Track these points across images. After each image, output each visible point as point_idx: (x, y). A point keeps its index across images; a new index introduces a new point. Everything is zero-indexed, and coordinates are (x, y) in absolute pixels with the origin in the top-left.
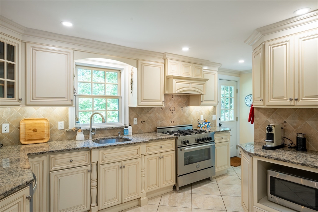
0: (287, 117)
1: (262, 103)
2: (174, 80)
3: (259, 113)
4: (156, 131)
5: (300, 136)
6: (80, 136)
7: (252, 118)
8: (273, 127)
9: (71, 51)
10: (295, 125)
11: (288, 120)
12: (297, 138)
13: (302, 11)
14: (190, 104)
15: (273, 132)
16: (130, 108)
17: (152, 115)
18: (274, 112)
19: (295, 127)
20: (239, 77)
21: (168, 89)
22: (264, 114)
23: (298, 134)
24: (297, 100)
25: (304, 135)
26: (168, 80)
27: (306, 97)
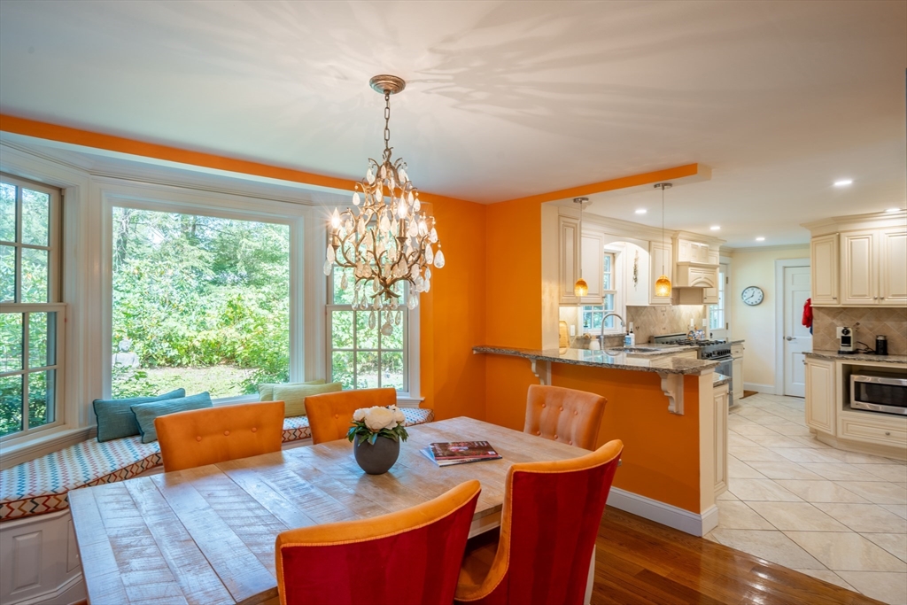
0: (861, 317)
1: (835, 302)
2: (690, 268)
3: (821, 314)
4: (649, 342)
5: (881, 338)
6: (595, 344)
7: (808, 320)
8: (850, 329)
9: (603, 235)
10: (871, 326)
11: (861, 322)
12: (877, 341)
13: (894, 210)
14: (681, 301)
15: (851, 335)
16: (627, 307)
17: (645, 317)
18: (842, 312)
19: (871, 330)
20: (730, 257)
21: (677, 281)
22: (828, 315)
23: (877, 336)
24: (882, 299)
25: (885, 337)
26: (679, 267)
27: (893, 296)
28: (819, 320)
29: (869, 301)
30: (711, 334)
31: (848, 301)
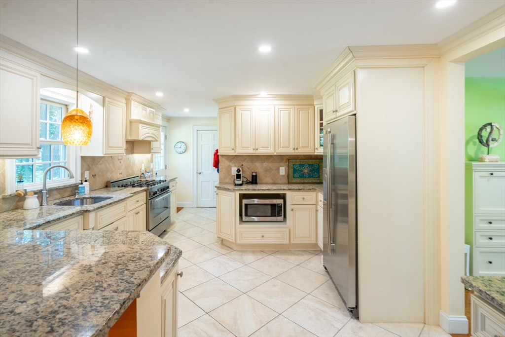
0: (244, 161)
1: (233, 151)
2: (140, 125)
3: (223, 159)
4: (107, 187)
5: (254, 174)
6: (32, 202)
8: (241, 169)
9: (39, 75)
10: (249, 166)
11: (244, 164)
12: (253, 175)
14: (135, 151)
15: (241, 173)
17: (103, 166)
18: (234, 158)
19: (249, 169)
21: (130, 135)
22: (227, 160)
23: (253, 173)
24: (257, 149)
25: (256, 173)
26: (131, 124)
27: (262, 147)
28: (223, 163)
29: (250, 151)
30: (156, 174)
31: (240, 151)
